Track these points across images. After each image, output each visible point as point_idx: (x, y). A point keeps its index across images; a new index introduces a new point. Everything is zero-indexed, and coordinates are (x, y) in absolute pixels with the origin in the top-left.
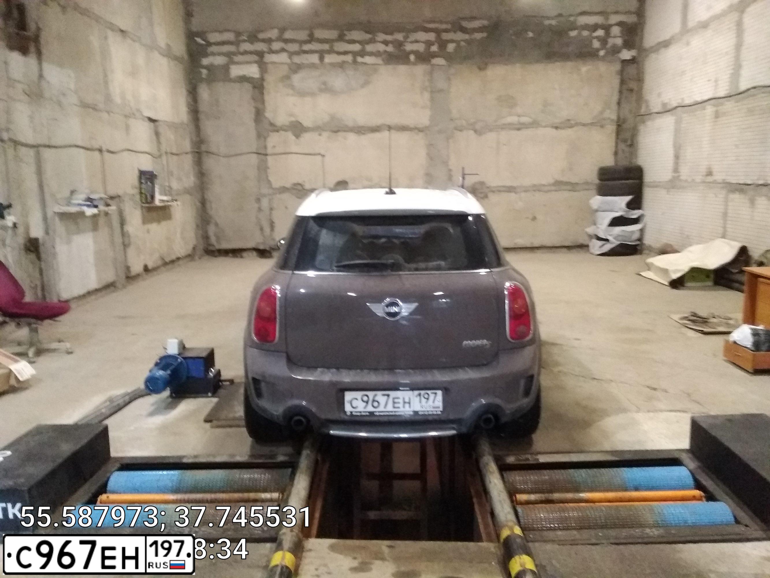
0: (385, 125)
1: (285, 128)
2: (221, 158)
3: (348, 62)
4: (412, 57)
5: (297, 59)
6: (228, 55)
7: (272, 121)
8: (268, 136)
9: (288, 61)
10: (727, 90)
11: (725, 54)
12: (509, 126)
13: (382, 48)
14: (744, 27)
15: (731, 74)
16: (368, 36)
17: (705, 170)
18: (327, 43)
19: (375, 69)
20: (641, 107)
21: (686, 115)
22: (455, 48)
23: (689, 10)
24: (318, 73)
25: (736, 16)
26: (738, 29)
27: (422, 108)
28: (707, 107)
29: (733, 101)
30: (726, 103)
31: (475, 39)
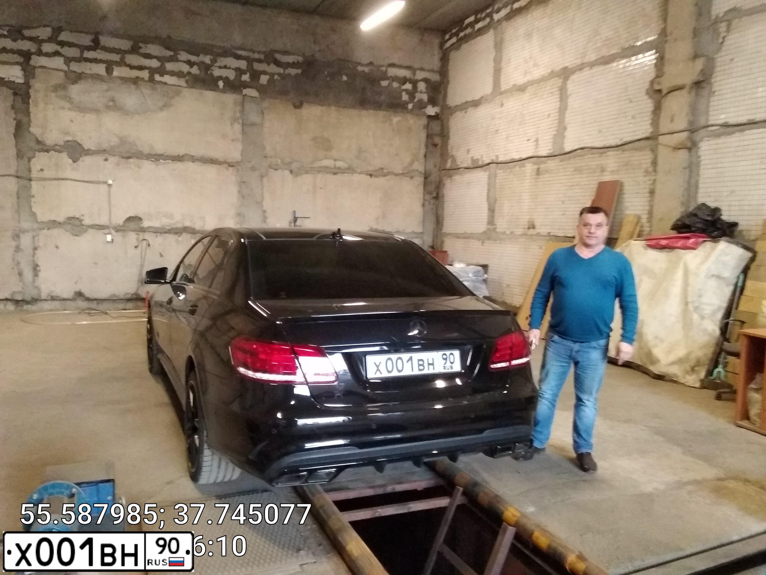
0: (189, 155)
1: (58, 147)
3: (143, 79)
4: (221, 84)
5: (75, 67)
7: (39, 139)
8: (34, 156)
9: (65, 68)
10: (550, 150)
11: (547, 116)
12: (326, 170)
13: (185, 68)
14: (569, 93)
15: (555, 135)
16: (169, 53)
17: (526, 223)
18: (118, 54)
19: (177, 91)
20: (446, 162)
21: (501, 171)
22: (269, 81)
23: (502, 74)
24: (105, 86)
25: (558, 82)
26: (561, 94)
27: (233, 140)
28: (527, 165)
29: (557, 159)
30: (549, 162)
31: (289, 75)
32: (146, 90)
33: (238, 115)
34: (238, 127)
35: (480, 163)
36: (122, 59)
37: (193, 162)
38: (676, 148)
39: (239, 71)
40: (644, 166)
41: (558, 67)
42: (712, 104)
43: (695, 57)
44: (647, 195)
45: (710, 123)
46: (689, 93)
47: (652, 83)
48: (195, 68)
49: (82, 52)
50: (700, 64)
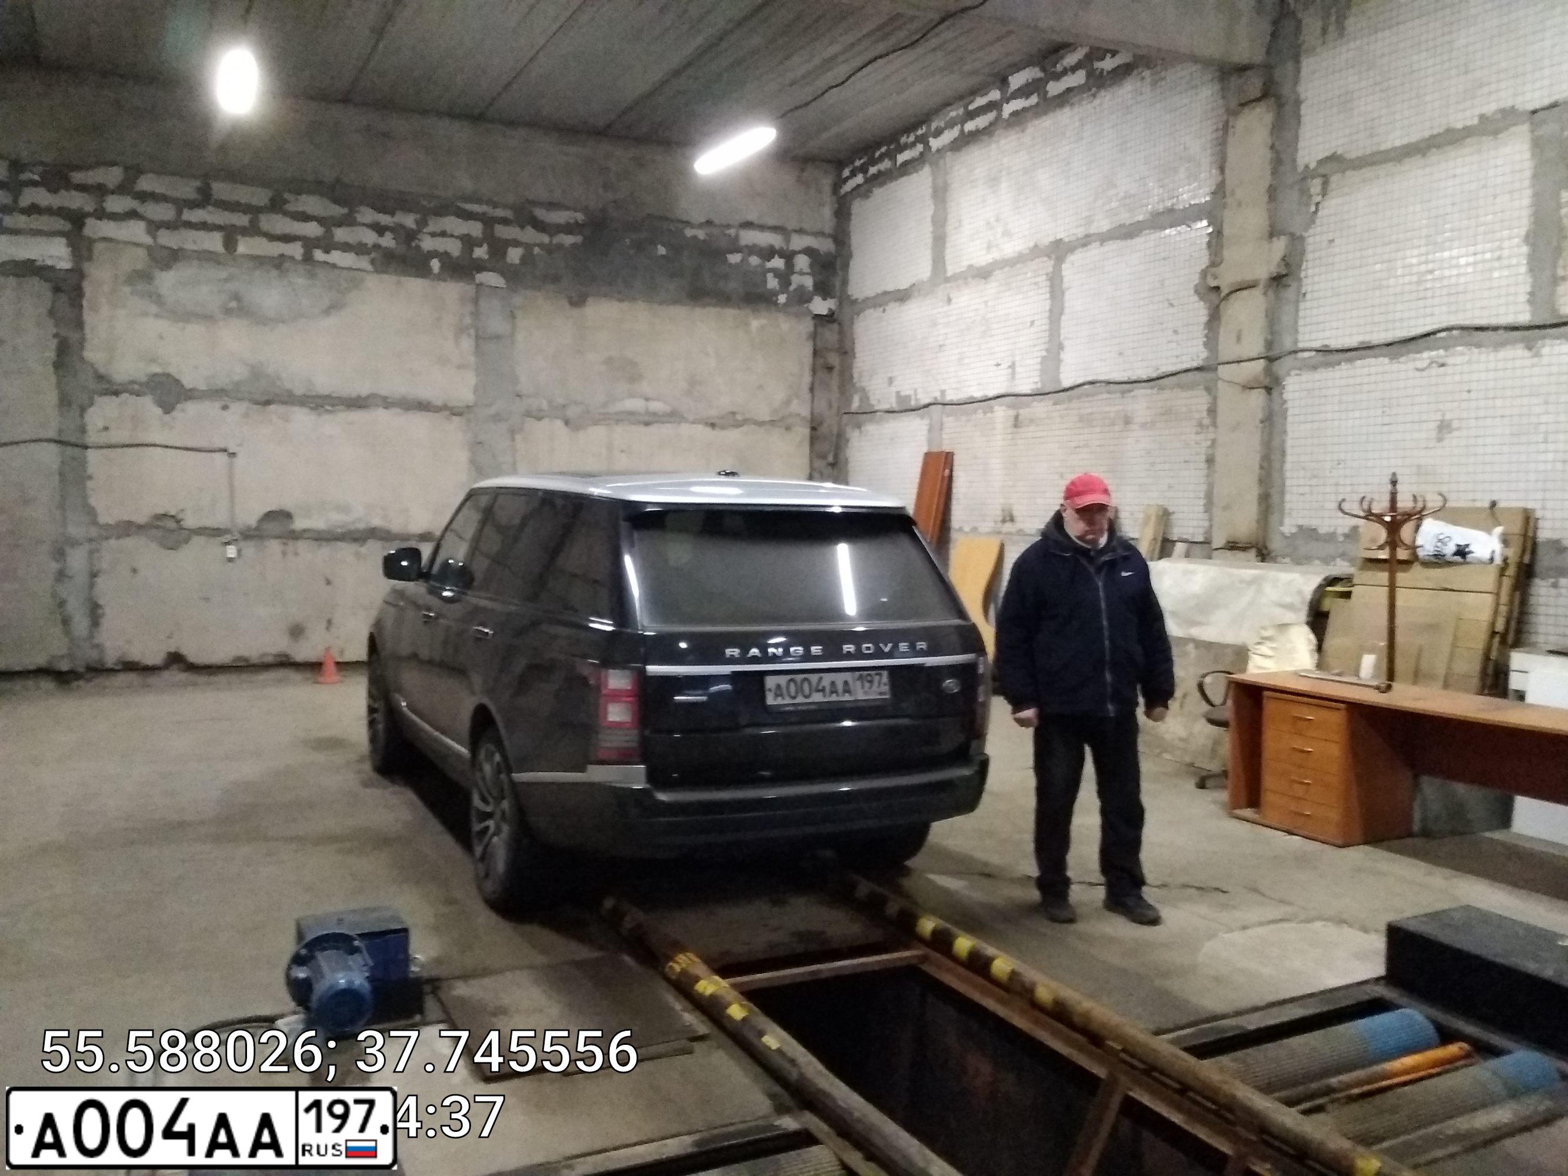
0: (378, 396)
1: (136, 387)
3: (292, 258)
4: (435, 264)
5: (166, 238)
7: (102, 371)
8: (91, 403)
9: (148, 240)
10: (1037, 383)
11: (1029, 324)
12: (630, 417)
13: (369, 237)
14: (1065, 285)
15: (1044, 358)
16: (338, 211)
17: (999, 513)
18: (245, 213)
19: (354, 279)
20: (849, 401)
21: (950, 418)
22: (524, 259)
23: (948, 245)
24: (221, 273)
25: (1046, 265)
26: (1052, 286)
27: (460, 367)
28: (996, 408)
29: (1048, 401)
30: (1035, 404)
31: (560, 247)
32: (298, 279)
33: (468, 320)
34: (467, 343)
35: (913, 403)
36: (254, 223)
37: (386, 408)
38: (1248, 387)
39: (469, 242)
40: (1197, 416)
41: (1046, 240)
42: (1301, 314)
43: (1273, 233)
44: (1203, 465)
45: (1301, 345)
46: (1265, 294)
47: (1204, 274)
48: (389, 236)
49: (179, 213)
50: (1280, 245)
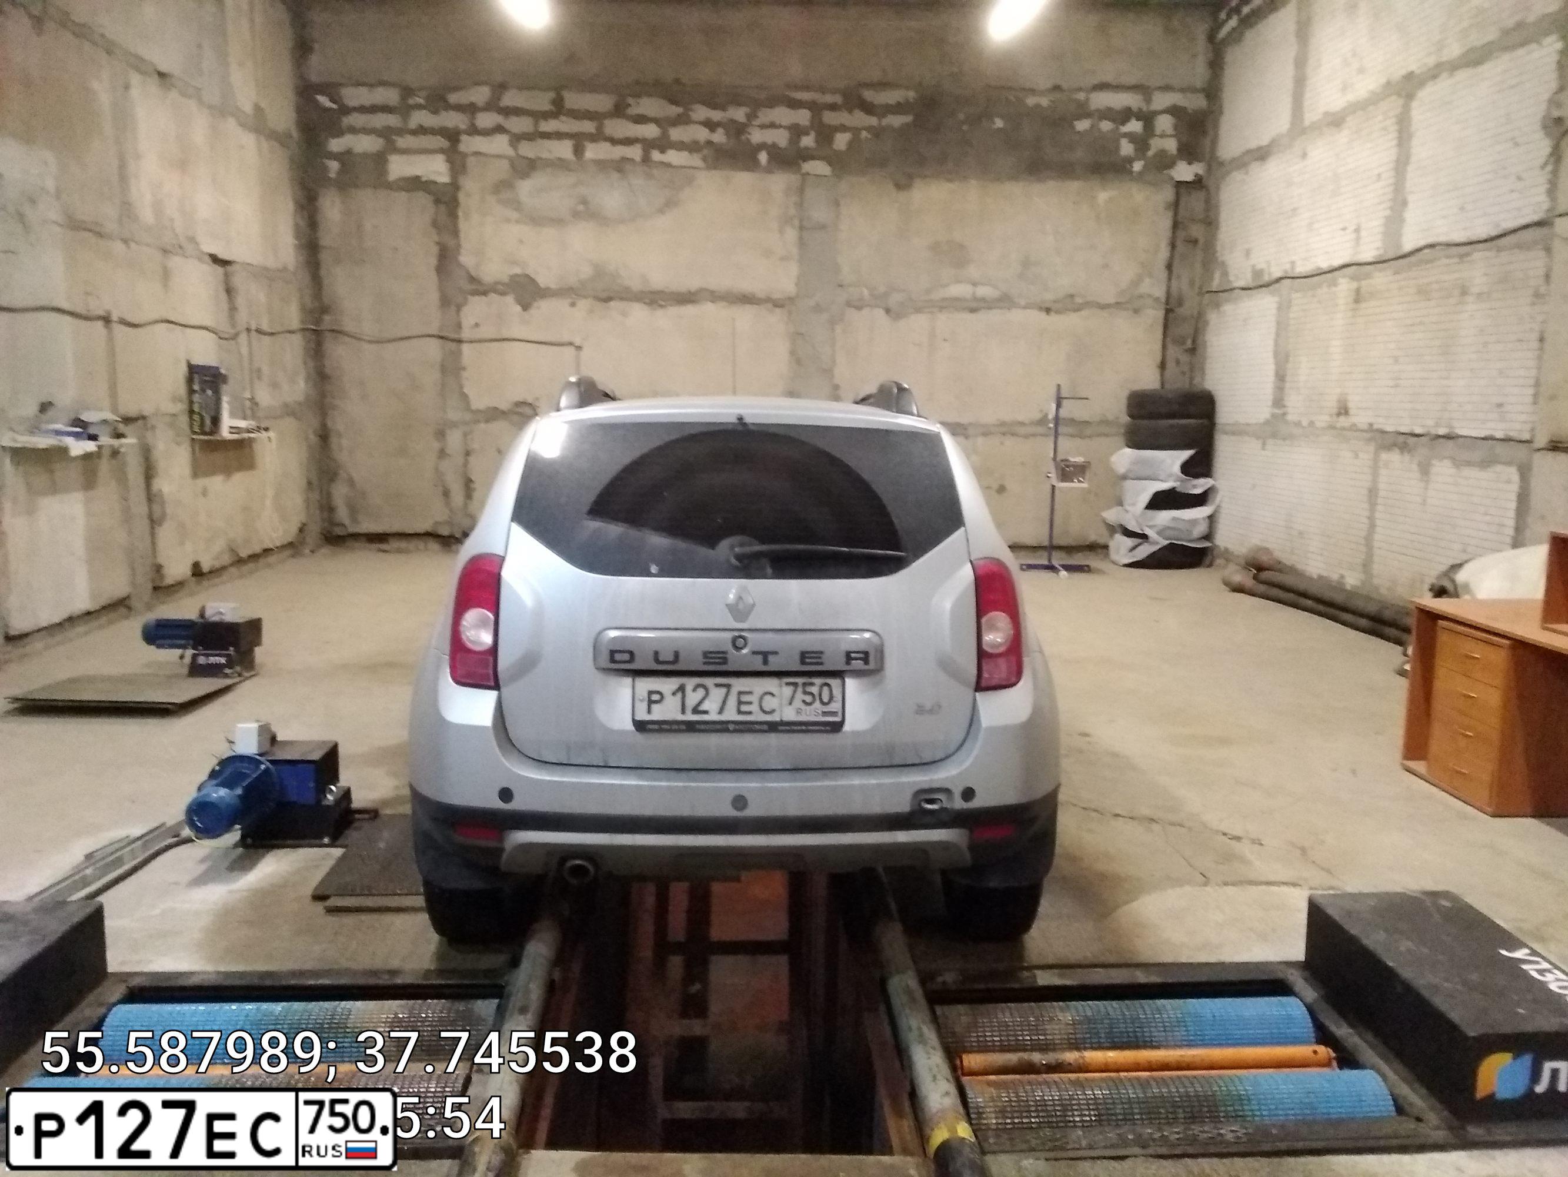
0: (706, 290)
1: (500, 287)
2: (366, 346)
3: (632, 160)
4: (763, 157)
5: (528, 150)
6: (386, 133)
7: (473, 274)
8: (465, 302)
9: (510, 152)
10: (1378, 249)
11: (1376, 178)
12: (955, 304)
13: (702, 134)
14: (1415, 127)
15: (1387, 218)
16: (675, 110)
17: (1335, 404)
18: (591, 120)
19: (687, 177)
20: (1212, 275)
21: (1298, 295)
22: (850, 144)
23: (1308, 89)
24: (570, 179)
25: (1396, 105)
26: (1400, 131)
27: (783, 259)
28: (1341, 281)
29: (1389, 270)
30: (1377, 274)
31: (889, 127)
32: (638, 181)
33: (792, 211)
34: (791, 234)
35: (1266, 278)
36: (600, 128)
37: (713, 302)
39: (797, 131)
40: (1534, 283)
41: (1398, 75)
44: (1535, 345)
47: (1552, 100)
48: (720, 131)
49: (536, 124)
